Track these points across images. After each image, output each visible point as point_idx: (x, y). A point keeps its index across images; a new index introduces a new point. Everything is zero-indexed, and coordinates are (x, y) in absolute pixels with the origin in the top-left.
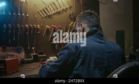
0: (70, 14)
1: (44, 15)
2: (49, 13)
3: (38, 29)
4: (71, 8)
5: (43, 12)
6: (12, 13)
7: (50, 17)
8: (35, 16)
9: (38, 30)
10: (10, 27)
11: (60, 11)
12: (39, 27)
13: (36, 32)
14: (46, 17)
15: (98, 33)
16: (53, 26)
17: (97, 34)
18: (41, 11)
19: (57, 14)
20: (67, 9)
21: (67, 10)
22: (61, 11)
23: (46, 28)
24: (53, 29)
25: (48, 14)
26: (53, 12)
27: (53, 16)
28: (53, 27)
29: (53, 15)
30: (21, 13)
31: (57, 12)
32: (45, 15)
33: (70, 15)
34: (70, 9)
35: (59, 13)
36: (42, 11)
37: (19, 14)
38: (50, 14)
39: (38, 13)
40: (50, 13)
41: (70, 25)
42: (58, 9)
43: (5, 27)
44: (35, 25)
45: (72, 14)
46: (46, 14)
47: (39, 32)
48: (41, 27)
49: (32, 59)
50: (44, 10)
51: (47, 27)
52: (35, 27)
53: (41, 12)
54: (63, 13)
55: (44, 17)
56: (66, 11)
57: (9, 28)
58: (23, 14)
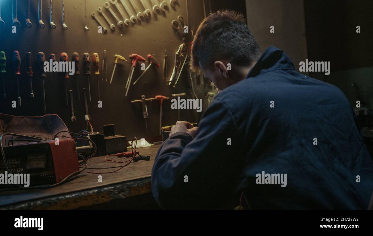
0: (174, 23)
1: (109, 25)
2: (121, 18)
3: (95, 63)
4: (177, 7)
5: (106, 18)
6: (22, 18)
7: (123, 29)
8: (86, 27)
9: (95, 66)
10: (19, 58)
11: (149, 13)
12: (97, 59)
13: (89, 73)
14: (113, 31)
15: (282, 59)
16: (133, 55)
17: (283, 62)
18: (100, 14)
19: (142, 23)
20: (166, 7)
21: (167, 12)
22: (151, 13)
23: (116, 61)
24: (134, 63)
25: (120, 22)
26: (132, 16)
27: (132, 29)
28: (134, 58)
29: (133, 24)
30: (47, 20)
31: (141, 17)
32: (112, 25)
33: (176, 24)
34: (174, 9)
35: (146, 19)
36: (104, 15)
37: (41, 22)
38: (125, 21)
39: (93, 18)
40: (123, 20)
41: (177, 53)
42: (143, 9)
43: (5, 58)
44: (87, 53)
45: (180, 23)
46: (115, 21)
47: (98, 73)
48: (103, 57)
49: (90, 146)
50: (107, 11)
51: (119, 59)
52: (88, 59)
53: (100, 17)
54: (156, 18)
55: (109, 31)
56: (164, 14)
57: (17, 61)
58: (52, 23)
